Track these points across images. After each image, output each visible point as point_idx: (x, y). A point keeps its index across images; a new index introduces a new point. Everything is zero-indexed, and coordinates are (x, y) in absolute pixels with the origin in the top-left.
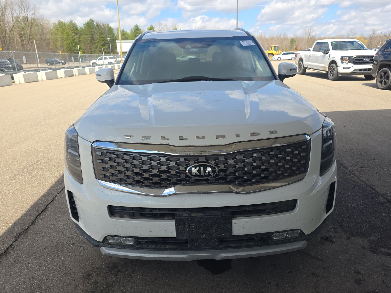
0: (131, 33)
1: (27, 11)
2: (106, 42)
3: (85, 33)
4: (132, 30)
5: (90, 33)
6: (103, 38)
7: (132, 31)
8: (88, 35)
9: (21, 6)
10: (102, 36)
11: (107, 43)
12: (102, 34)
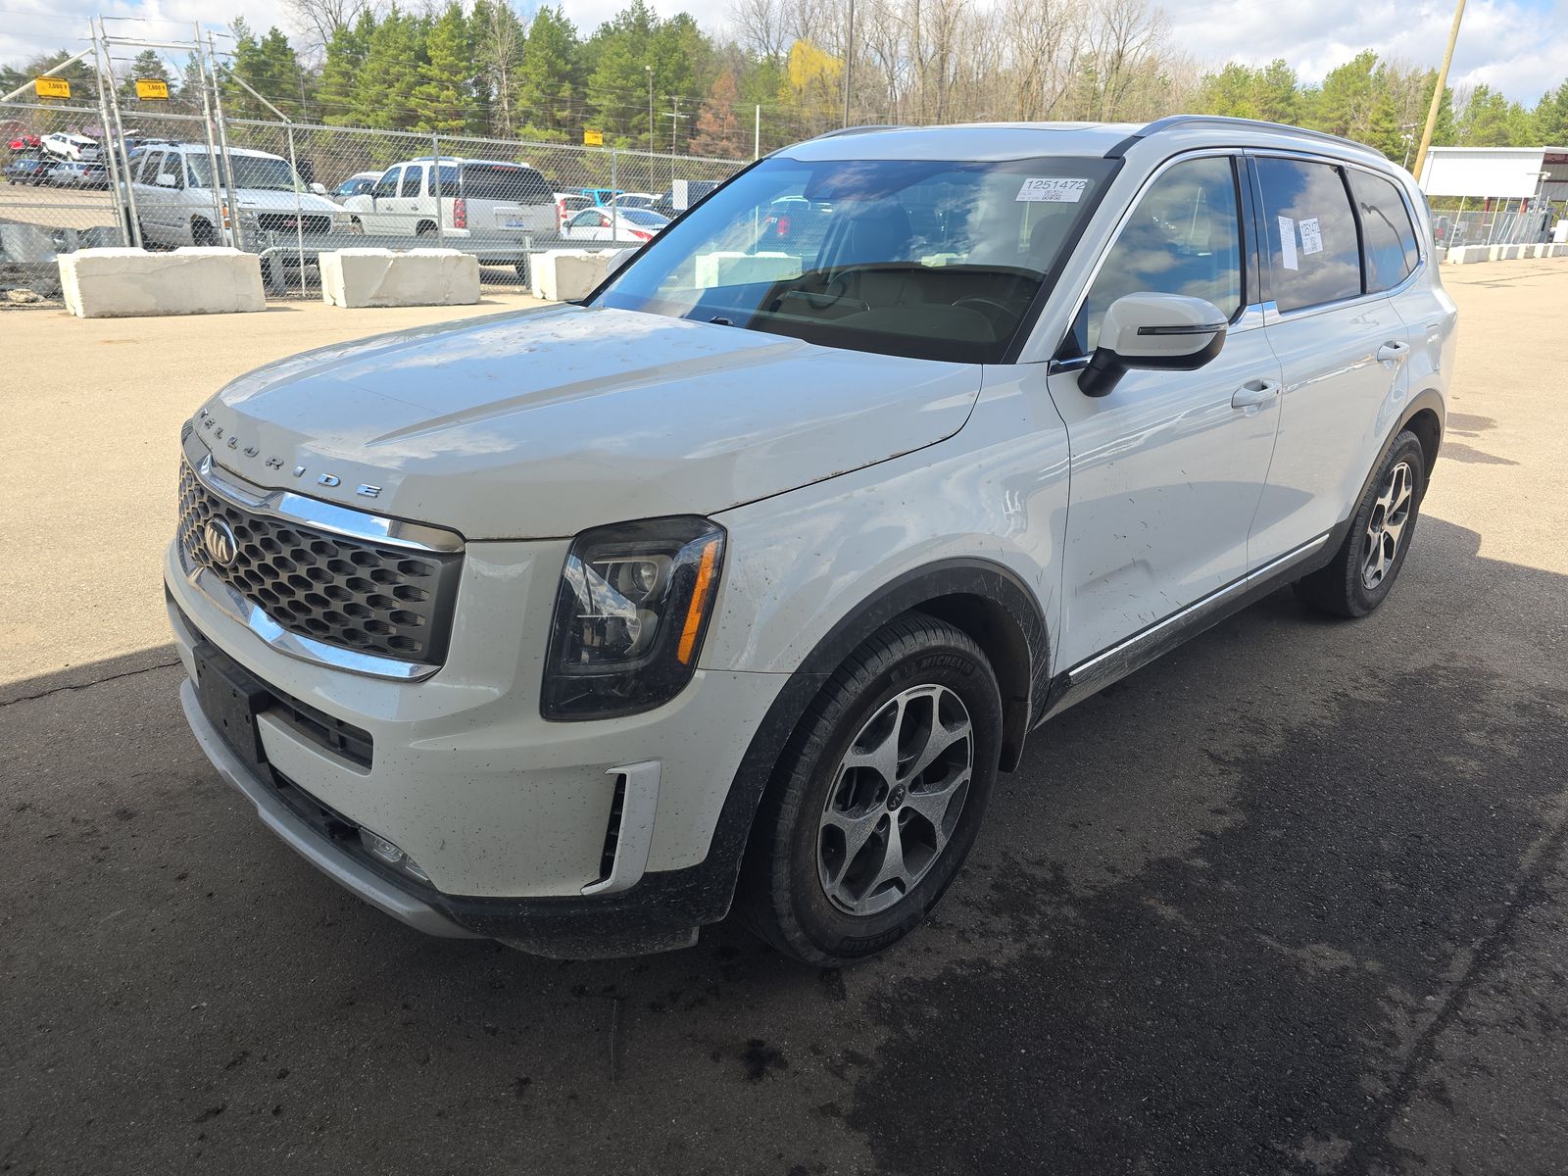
0: (1540, 111)
1: (1126, 35)
2: (1395, 150)
3: (1315, 113)
4: (1547, 97)
5: (1337, 114)
6: (1384, 135)
7: (1545, 100)
8: (1325, 119)
9: (1113, 17)
10: (1386, 124)
11: (1397, 154)
12: (1387, 114)
